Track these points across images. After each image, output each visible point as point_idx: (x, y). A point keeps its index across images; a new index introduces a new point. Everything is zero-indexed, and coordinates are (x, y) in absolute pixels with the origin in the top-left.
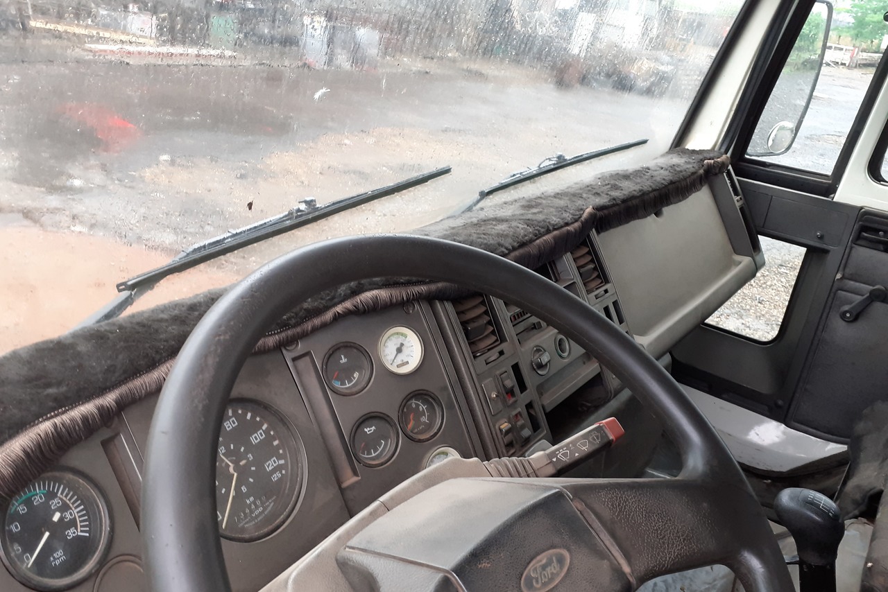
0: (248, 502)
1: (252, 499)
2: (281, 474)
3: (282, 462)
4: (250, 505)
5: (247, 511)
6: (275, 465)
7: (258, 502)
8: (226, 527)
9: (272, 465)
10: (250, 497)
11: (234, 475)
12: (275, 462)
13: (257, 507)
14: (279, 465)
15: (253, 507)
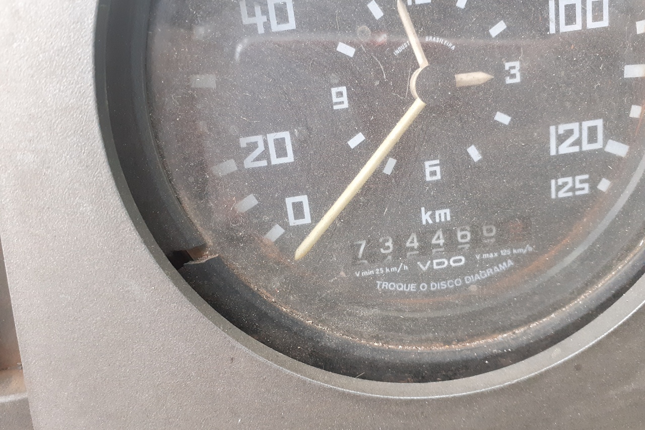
0: (426, 217)
1: (444, 215)
2: (593, 187)
3: (618, 149)
4: (431, 230)
5: (413, 242)
6: (587, 147)
7: (464, 236)
8: (306, 257)
9: (578, 142)
10: (442, 206)
11: (412, 100)
12: (592, 138)
13: (452, 246)
14: (601, 151)
15: (439, 239)
